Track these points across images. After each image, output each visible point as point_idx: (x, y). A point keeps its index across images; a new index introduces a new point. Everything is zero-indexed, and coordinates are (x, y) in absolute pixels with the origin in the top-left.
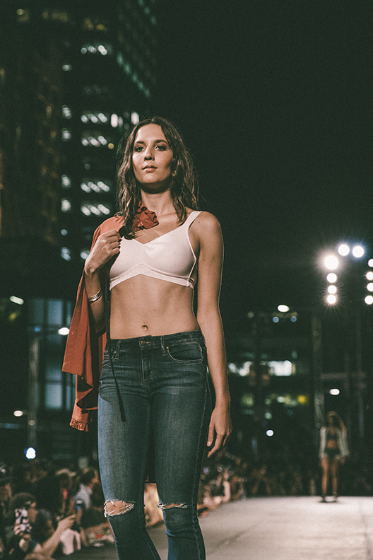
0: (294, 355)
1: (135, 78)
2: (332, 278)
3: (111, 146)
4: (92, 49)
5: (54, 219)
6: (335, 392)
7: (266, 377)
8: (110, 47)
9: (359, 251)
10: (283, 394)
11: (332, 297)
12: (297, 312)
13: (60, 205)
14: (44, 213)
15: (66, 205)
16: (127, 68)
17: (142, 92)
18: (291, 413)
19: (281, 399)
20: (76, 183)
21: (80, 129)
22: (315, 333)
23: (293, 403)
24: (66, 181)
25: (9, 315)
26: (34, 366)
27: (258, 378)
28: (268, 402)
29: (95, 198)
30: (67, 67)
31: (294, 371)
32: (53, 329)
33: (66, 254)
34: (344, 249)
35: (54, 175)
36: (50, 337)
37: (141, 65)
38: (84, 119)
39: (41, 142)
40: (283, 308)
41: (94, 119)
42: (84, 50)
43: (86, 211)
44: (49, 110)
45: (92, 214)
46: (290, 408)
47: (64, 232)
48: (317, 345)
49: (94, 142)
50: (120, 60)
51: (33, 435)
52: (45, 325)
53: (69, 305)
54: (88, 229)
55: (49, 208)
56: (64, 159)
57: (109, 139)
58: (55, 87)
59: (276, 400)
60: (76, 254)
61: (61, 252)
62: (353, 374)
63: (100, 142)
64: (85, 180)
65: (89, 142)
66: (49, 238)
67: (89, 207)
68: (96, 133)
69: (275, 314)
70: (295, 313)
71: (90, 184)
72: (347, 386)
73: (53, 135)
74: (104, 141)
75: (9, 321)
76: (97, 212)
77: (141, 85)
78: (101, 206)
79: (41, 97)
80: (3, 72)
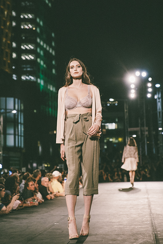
0: (117, 120)
2: (133, 86)
3: (34, 29)
5: (9, 61)
6: (134, 136)
7: (104, 130)
9: (144, 74)
10: (112, 137)
11: (133, 95)
12: (118, 101)
13: (12, 55)
14: (5, 59)
15: (14, 55)
17: (48, 5)
18: (115, 145)
19: (111, 140)
20: (19, 46)
21: (20, 21)
22: (125, 111)
23: (117, 141)
24: (14, 45)
28: (105, 141)
29: (27, 52)
31: (117, 127)
32: (10, 111)
33: (15, 77)
34: (138, 73)
35: (9, 42)
36: (8, 114)
38: (22, 17)
39: (2, 27)
40: (111, 100)
41: (26, 17)
43: (23, 58)
44: (6, 13)
45: (26, 59)
46: (115, 143)
47: (14, 67)
48: (126, 116)
49: (26, 27)
51: (1, 158)
52: (6, 109)
53: (16, 100)
54: (24, 66)
55: (7, 56)
56: (13, 34)
57: (33, 26)
58: (8, 3)
59: (109, 140)
60: (19, 77)
61: (12, 76)
62: (142, 128)
63: (29, 27)
64: (23, 44)
65: (24, 27)
66: (7, 70)
67: (25, 56)
68: (27, 23)
69: (108, 102)
70: (117, 102)
71: (25, 46)
72: (140, 133)
73: (8, 24)
74: (31, 27)
76: (28, 58)
77: (47, 1)
78: (30, 56)
79: (2, 7)
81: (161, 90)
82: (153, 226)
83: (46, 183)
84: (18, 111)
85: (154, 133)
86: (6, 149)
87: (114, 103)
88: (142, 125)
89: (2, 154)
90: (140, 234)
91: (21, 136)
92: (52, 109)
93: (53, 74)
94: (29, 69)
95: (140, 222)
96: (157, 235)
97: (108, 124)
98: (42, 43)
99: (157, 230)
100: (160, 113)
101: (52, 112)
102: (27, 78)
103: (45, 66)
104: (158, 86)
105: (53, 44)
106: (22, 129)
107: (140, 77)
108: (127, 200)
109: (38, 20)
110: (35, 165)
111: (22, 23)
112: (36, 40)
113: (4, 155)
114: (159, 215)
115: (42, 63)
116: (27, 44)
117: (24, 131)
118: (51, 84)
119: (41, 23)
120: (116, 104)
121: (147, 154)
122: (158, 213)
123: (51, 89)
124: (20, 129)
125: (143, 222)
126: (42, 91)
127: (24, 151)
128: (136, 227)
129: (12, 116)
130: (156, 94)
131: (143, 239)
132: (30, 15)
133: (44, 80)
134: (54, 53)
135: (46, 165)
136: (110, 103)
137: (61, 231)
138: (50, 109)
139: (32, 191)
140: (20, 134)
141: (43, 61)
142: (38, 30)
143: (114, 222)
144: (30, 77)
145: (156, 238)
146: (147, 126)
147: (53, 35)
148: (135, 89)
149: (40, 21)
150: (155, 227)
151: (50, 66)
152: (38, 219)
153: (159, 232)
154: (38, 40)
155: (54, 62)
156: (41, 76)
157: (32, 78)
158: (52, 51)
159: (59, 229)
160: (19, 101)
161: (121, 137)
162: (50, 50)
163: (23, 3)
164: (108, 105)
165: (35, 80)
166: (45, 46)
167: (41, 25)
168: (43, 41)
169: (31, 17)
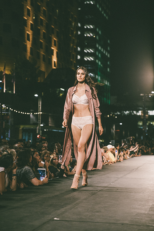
1: (103, 13)
3: (94, 37)
4: (88, 2)
5: (75, 62)
7: (147, 116)
8: (94, 2)
13: (77, 57)
14: (72, 60)
15: (79, 57)
16: (100, 9)
17: (105, 18)
19: (151, 123)
20: (82, 50)
21: (84, 31)
24: (79, 49)
25: (60, 94)
27: (144, 116)
28: (148, 124)
29: (89, 55)
30: (79, 9)
35: (75, 47)
37: (105, 8)
38: (85, 27)
40: (153, 92)
41: (89, 27)
42: (85, 3)
44: (73, 24)
45: (88, 60)
47: (78, 66)
49: (88, 35)
50: (98, 6)
54: (87, 65)
55: (73, 58)
56: (78, 41)
57: (94, 34)
58: (75, 16)
59: (150, 123)
64: (85, 49)
65: (87, 35)
66: (73, 69)
67: (87, 58)
68: (89, 32)
69: (150, 94)
71: (87, 50)
73: (75, 33)
74: (92, 35)
75: (60, 96)
76: (89, 60)
77: (105, 15)
78: (91, 58)
79: (70, 20)
80: (57, 11)
92: (106, 99)
93: (108, 71)
94: (89, 68)
97: (149, 111)
98: (100, 48)
101: (106, 101)
103: (102, 65)
105: (109, 49)
109: (97, 30)
111: (85, 32)
112: (96, 45)
116: (89, 48)
118: (106, 79)
119: (100, 32)
123: (106, 83)
132: (91, 26)
133: (100, 76)
134: (109, 56)
135: (101, 141)
137: (117, 189)
138: (105, 99)
141: (100, 61)
142: (97, 38)
144: (91, 74)
147: (109, 41)
149: (99, 31)
151: (105, 66)
152: (98, 179)
154: (97, 46)
155: (108, 63)
156: (99, 73)
158: (108, 54)
159: (115, 187)
162: (106, 53)
163: (86, 16)
164: (150, 96)
165: (94, 76)
166: (102, 50)
167: (99, 34)
168: (101, 46)
169: (92, 27)
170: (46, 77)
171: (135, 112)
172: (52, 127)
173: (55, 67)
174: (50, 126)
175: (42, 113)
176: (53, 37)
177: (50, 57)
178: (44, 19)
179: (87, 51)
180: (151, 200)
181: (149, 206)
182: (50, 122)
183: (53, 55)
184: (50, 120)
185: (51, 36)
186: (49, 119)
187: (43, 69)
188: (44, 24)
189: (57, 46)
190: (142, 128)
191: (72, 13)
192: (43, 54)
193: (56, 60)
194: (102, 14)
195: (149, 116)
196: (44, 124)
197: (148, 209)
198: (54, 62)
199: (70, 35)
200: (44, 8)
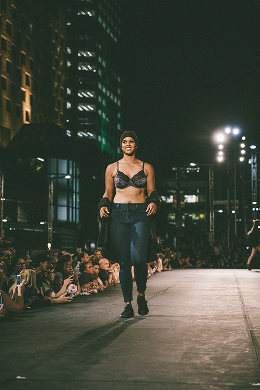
0: (198, 191)
1: (108, 31)
2: (221, 147)
3: (95, 71)
4: (84, 13)
5: (62, 113)
6: (221, 211)
7: (183, 203)
8: (93, 13)
9: (236, 131)
10: (191, 213)
11: (220, 158)
13: (66, 105)
14: (56, 110)
15: (69, 105)
16: (104, 25)
17: (113, 40)
18: (195, 223)
19: (190, 216)
20: (74, 93)
21: (77, 61)
22: (210, 179)
23: (197, 218)
24: (69, 91)
25: (37, 168)
26: (51, 196)
27: (178, 204)
28: (184, 217)
29: (86, 101)
30: (69, 24)
31: (197, 201)
32: (62, 176)
33: (69, 133)
34: (228, 130)
35: (62, 88)
36: (60, 180)
37: (112, 23)
38: (79, 55)
40: (192, 164)
41: (85, 55)
42: (79, 14)
43: (80, 109)
44: (58, 49)
45: (84, 110)
46: (196, 221)
47: (68, 121)
48: (211, 185)
49: (85, 68)
50: (100, 20)
51: (50, 235)
52: (57, 174)
53: (71, 162)
54: (82, 119)
55: (59, 106)
56: (68, 78)
57: (93, 67)
58: (62, 36)
59: (188, 215)
60: (74, 134)
61: (66, 132)
62: (231, 201)
63: (89, 68)
64: (80, 91)
65: (82, 68)
66: (59, 124)
67: (83, 106)
68: (86, 63)
69: (187, 169)
70: (198, 168)
71: (83, 93)
72: (228, 208)
73: (61, 64)
74: (90, 68)
75: (36, 171)
76: (87, 109)
77: (112, 35)
78: (89, 106)
79: (54, 41)
80: (31, 26)
81: (257, 153)
82: (247, 321)
83: (106, 266)
84: (72, 176)
85: (247, 207)
86: (57, 224)
87: (196, 169)
88: (232, 198)
89: (51, 231)
90: (231, 330)
91: (76, 208)
93: (118, 130)
94: (87, 123)
95: (230, 317)
96: (253, 332)
97: (186, 196)
98: (104, 90)
99: (253, 326)
100: (254, 182)
102: (85, 134)
103: (107, 119)
104: (253, 147)
105: (119, 91)
106: (78, 200)
107: (231, 135)
108: (212, 290)
109: (100, 59)
110: (93, 245)
111: (80, 64)
112: (97, 85)
113: (54, 232)
114: (254, 308)
115: (104, 116)
116: (85, 91)
117: (80, 202)
119: (104, 64)
120: (198, 171)
121: (237, 234)
122: (253, 306)
124: (74, 200)
125: (233, 316)
126: (104, 150)
127: (79, 227)
128: (226, 322)
129: (65, 183)
130: (251, 158)
131: (235, 336)
132: (89, 53)
133: (105, 137)
134: (119, 104)
136: (190, 169)
139: (91, 274)
140: (74, 206)
141: (105, 113)
142: (100, 72)
143: (197, 316)
144: (88, 133)
145: (252, 336)
146: (237, 199)
147: (119, 79)
148: (223, 150)
149: (102, 61)
150: (250, 323)
151: (114, 121)
152: (99, 309)
153: (255, 328)
154: (100, 86)
155: (119, 115)
156: (103, 132)
157: (91, 135)
158: (117, 101)
160: (74, 163)
161: (202, 213)
162: (114, 99)
163: (80, 37)
164: (188, 172)
165: (94, 138)
166: (108, 94)
167: (103, 67)
168: (105, 87)
169: (91, 55)
170: (11, 139)
171: (163, 198)
172: (22, 223)
173: (29, 121)
174: (20, 223)
175: (4, 199)
176: (24, 70)
177: (18, 105)
178: (8, 40)
179: (83, 95)
180: (186, 341)
181: (181, 351)
182: (18, 216)
183: (25, 101)
184: (19, 212)
185: (20, 68)
186: (17, 210)
187: (7, 124)
188: (8, 48)
189: (30, 85)
190: (175, 223)
191: (56, 30)
192: (7, 98)
193: (29, 110)
194: (107, 33)
195: (187, 204)
196: (9, 219)
197: (180, 355)
198: (27, 112)
199: (54, 68)
200: (7, 20)
